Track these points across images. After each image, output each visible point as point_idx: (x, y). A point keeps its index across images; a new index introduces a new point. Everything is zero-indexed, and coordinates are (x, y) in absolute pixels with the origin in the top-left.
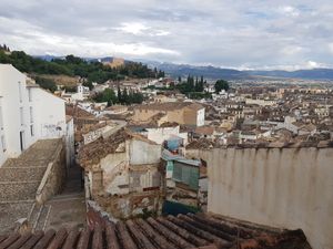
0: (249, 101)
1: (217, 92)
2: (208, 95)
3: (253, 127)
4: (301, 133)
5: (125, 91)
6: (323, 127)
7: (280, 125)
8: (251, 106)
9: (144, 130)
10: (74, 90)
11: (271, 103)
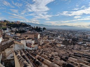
0: (50, 32)
1: (43, 30)
2: (41, 31)
3: (51, 38)
4: (61, 39)
5: (20, 30)
6: (66, 38)
7: (57, 38)
8: (51, 33)
9: (20, 41)
10: (6, 29)
11: (55, 33)
